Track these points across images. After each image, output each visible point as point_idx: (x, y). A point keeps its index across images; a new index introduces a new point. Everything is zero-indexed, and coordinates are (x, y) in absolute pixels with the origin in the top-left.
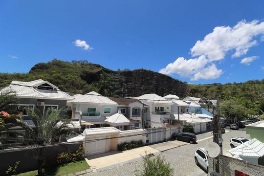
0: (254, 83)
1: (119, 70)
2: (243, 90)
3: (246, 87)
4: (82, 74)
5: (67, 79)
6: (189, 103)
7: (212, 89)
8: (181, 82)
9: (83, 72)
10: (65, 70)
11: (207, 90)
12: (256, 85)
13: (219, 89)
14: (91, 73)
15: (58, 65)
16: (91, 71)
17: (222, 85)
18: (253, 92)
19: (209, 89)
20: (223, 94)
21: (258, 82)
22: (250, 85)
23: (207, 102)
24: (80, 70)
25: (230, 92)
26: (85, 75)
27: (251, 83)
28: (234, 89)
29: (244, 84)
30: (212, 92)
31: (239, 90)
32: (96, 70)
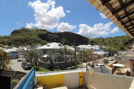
0: (118, 38)
1: (55, 32)
2: (113, 41)
3: (115, 39)
4: (38, 35)
5: (32, 38)
6: (96, 48)
7: (100, 41)
8: (86, 38)
9: (38, 34)
10: (29, 33)
11: (97, 41)
12: (119, 38)
13: (103, 40)
14: (42, 34)
15: (25, 31)
16: (42, 33)
17: (104, 39)
18: (118, 41)
19: (99, 41)
20: (105, 43)
21: (119, 37)
22: (116, 38)
23: (101, 47)
24: (37, 33)
25: (108, 42)
26: (39, 35)
27: (117, 37)
28: (110, 40)
29: (114, 38)
30: (100, 42)
31: (111, 41)
32: (44, 33)
